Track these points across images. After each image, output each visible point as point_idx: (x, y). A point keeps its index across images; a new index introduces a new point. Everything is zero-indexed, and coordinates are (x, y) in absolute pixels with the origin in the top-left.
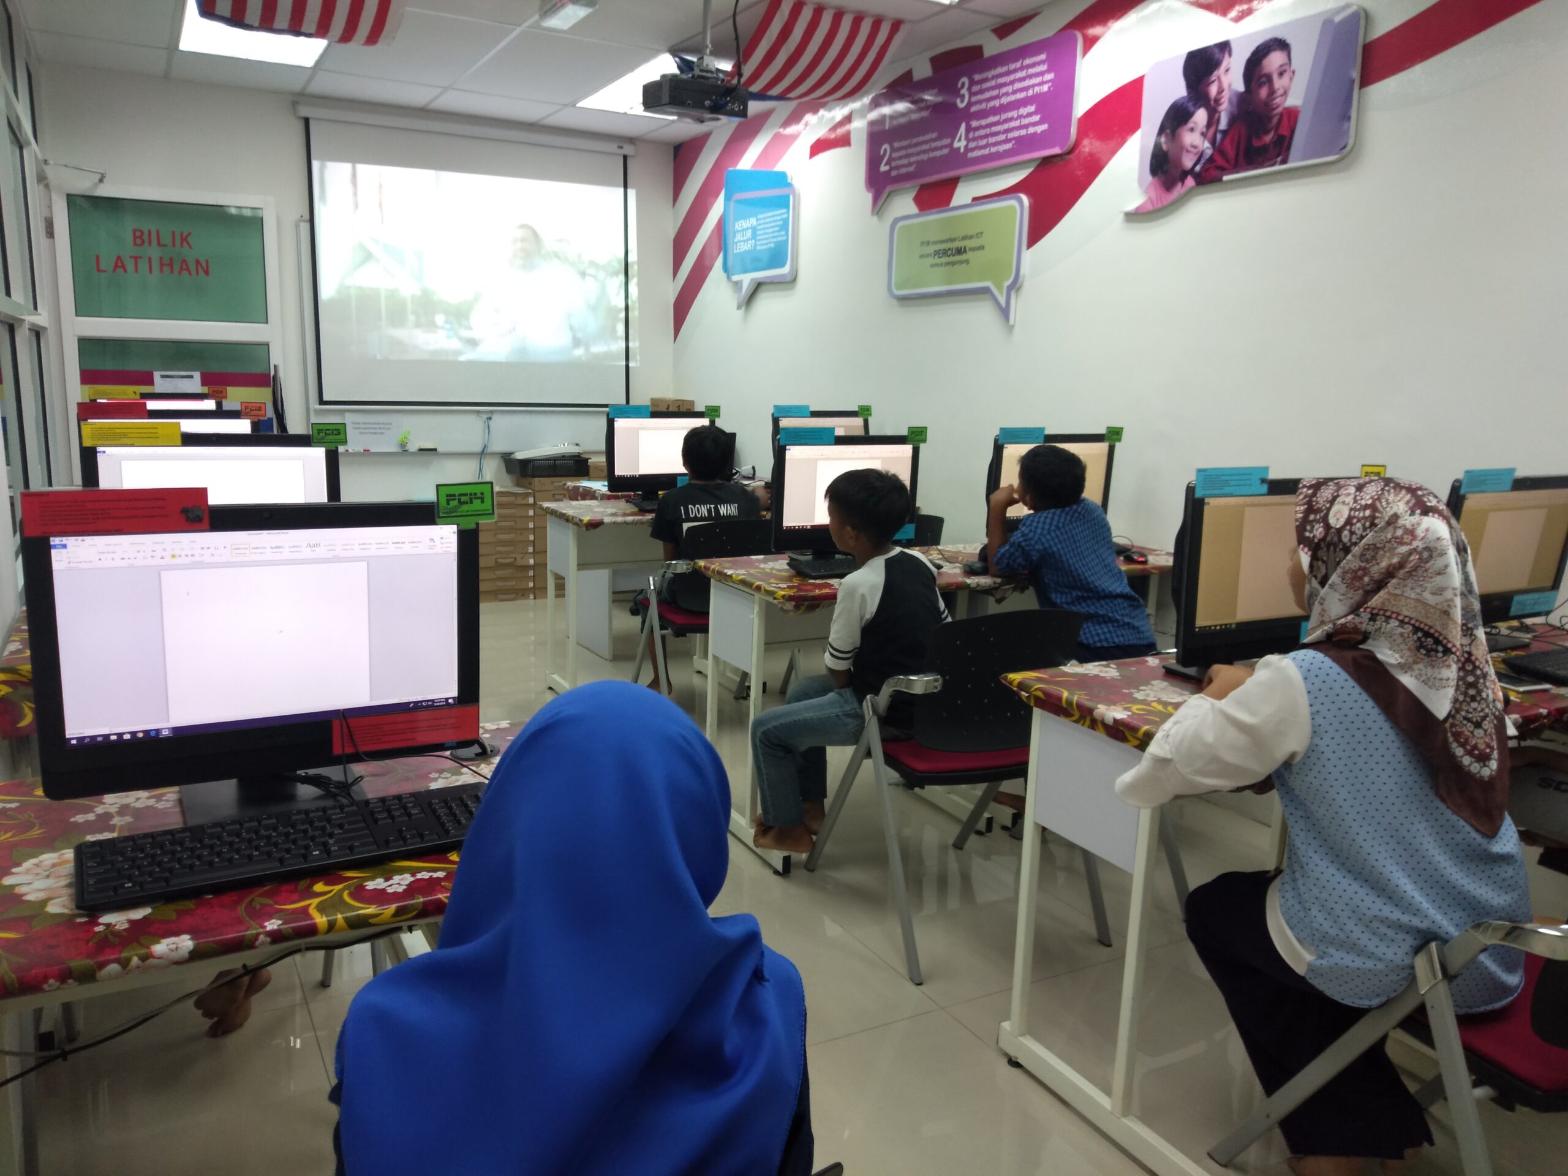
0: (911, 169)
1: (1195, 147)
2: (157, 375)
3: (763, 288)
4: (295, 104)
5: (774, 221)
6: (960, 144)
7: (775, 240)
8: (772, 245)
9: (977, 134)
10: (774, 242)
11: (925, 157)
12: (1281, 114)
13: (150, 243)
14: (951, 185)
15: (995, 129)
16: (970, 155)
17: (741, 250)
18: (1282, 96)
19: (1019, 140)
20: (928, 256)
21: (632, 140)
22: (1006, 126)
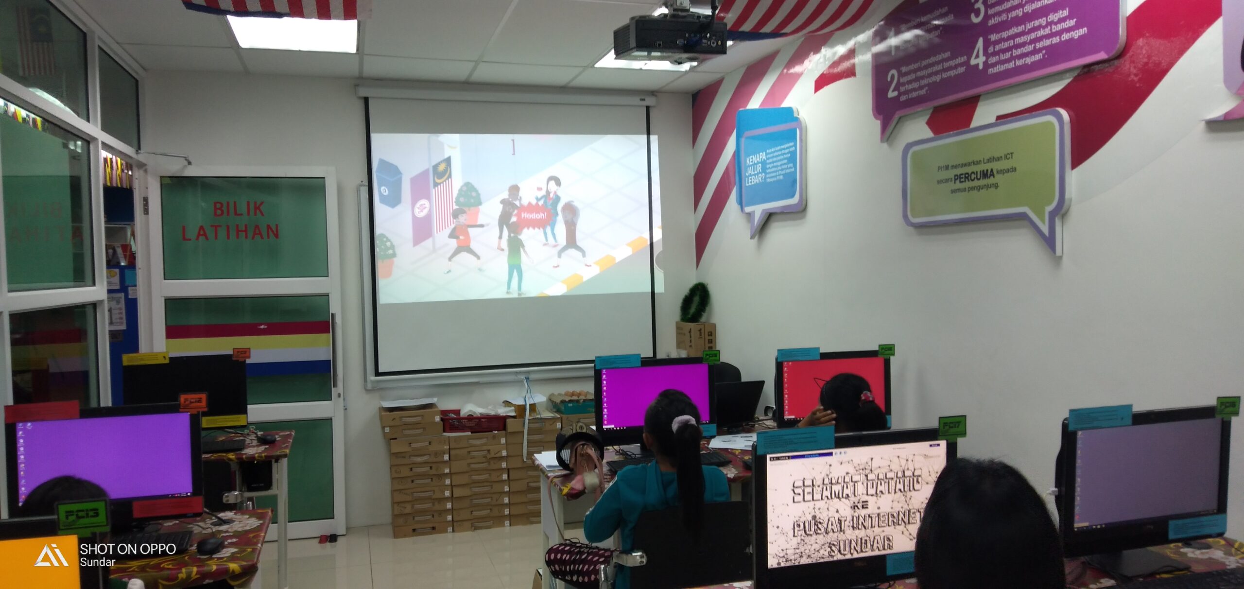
0: (923, 92)
4: (356, 85)
5: (782, 154)
6: (979, 60)
7: (784, 172)
8: (781, 177)
9: (997, 48)
10: (783, 174)
11: (938, 78)
13: (228, 214)
14: (971, 103)
15: (1018, 40)
16: (991, 71)
17: (753, 183)
19: (1050, 49)
20: (947, 181)
21: (653, 93)
22: (1033, 36)
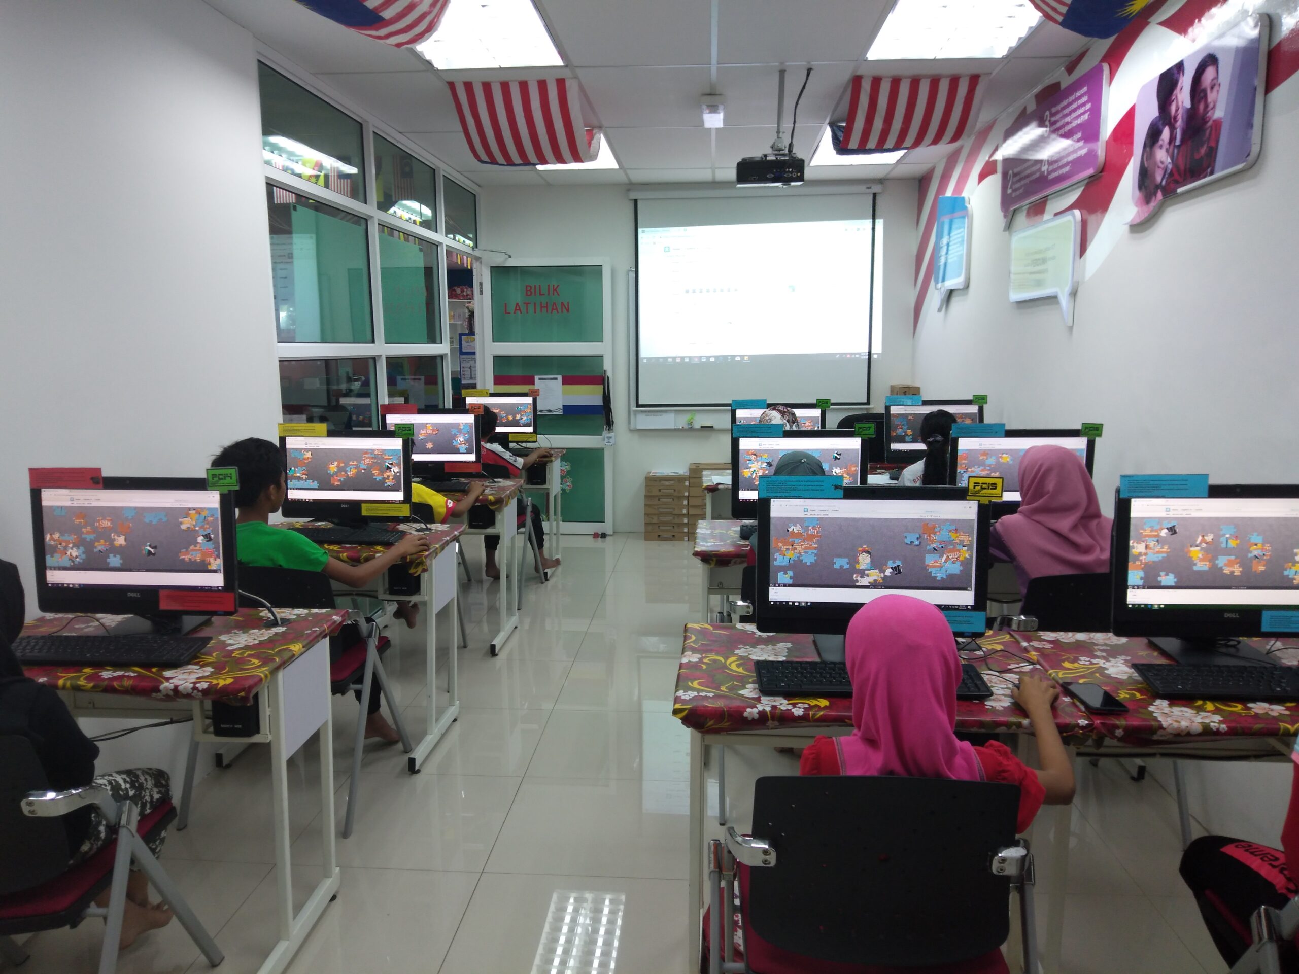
0: (1022, 191)
1: (1162, 163)
2: (537, 378)
3: (954, 294)
4: (629, 190)
5: (957, 238)
6: (1045, 168)
7: (957, 254)
11: (1028, 180)
12: (1211, 127)
13: (535, 294)
14: (1044, 202)
16: (1049, 177)
18: (1212, 109)
19: (1073, 163)
20: (1028, 265)
21: (881, 181)
